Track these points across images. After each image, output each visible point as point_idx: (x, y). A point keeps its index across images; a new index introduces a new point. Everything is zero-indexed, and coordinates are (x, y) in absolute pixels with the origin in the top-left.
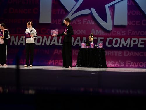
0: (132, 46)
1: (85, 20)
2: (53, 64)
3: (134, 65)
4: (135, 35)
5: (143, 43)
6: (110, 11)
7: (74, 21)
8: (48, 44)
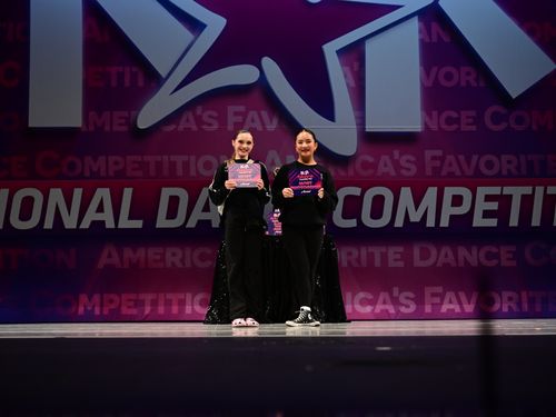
0: (445, 223)
1: (236, 114)
2: (97, 312)
3: (460, 303)
4: (458, 173)
5: (494, 206)
6: (347, 69)
7: (184, 119)
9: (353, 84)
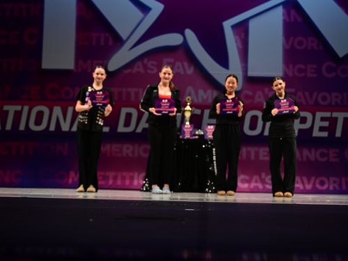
3: (303, 184)
4: (304, 103)
5: (326, 124)
6: (237, 37)
7: (136, 66)
8: (65, 127)
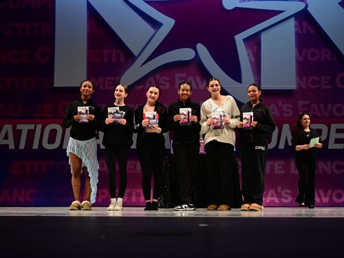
1: (180, 79)
4: (319, 115)
9: (253, 60)
